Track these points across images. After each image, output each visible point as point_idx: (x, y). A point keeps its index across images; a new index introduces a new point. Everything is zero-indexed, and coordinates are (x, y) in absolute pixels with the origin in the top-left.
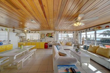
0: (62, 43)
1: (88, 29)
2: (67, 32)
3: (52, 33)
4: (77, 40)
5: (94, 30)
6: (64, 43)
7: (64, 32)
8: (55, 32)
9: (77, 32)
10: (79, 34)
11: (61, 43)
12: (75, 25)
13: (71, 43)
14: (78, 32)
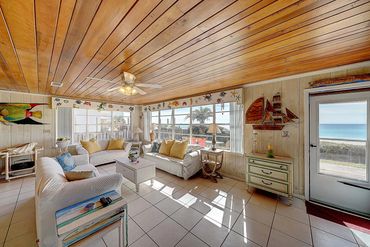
0: (92, 145)
1: (162, 104)
2: (111, 106)
3: (33, 105)
4: (141, 131)
5: (170, 108)
6: (97, 145)
7: (99, 104)
8: (54, 103)
9: (140, 109)
10: (145, 114)
11: (84, 145)
12: (122, 90)
13: (123, 142)
14: (144, 107)
